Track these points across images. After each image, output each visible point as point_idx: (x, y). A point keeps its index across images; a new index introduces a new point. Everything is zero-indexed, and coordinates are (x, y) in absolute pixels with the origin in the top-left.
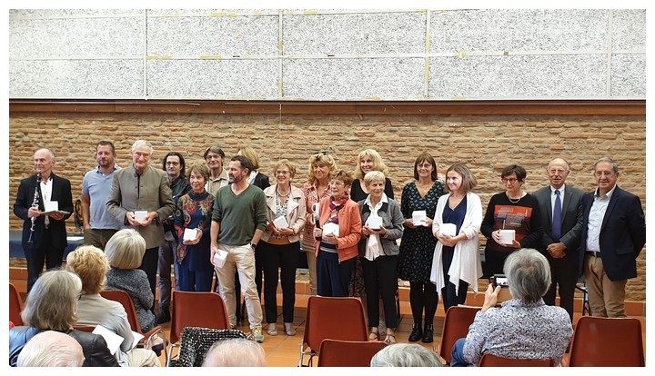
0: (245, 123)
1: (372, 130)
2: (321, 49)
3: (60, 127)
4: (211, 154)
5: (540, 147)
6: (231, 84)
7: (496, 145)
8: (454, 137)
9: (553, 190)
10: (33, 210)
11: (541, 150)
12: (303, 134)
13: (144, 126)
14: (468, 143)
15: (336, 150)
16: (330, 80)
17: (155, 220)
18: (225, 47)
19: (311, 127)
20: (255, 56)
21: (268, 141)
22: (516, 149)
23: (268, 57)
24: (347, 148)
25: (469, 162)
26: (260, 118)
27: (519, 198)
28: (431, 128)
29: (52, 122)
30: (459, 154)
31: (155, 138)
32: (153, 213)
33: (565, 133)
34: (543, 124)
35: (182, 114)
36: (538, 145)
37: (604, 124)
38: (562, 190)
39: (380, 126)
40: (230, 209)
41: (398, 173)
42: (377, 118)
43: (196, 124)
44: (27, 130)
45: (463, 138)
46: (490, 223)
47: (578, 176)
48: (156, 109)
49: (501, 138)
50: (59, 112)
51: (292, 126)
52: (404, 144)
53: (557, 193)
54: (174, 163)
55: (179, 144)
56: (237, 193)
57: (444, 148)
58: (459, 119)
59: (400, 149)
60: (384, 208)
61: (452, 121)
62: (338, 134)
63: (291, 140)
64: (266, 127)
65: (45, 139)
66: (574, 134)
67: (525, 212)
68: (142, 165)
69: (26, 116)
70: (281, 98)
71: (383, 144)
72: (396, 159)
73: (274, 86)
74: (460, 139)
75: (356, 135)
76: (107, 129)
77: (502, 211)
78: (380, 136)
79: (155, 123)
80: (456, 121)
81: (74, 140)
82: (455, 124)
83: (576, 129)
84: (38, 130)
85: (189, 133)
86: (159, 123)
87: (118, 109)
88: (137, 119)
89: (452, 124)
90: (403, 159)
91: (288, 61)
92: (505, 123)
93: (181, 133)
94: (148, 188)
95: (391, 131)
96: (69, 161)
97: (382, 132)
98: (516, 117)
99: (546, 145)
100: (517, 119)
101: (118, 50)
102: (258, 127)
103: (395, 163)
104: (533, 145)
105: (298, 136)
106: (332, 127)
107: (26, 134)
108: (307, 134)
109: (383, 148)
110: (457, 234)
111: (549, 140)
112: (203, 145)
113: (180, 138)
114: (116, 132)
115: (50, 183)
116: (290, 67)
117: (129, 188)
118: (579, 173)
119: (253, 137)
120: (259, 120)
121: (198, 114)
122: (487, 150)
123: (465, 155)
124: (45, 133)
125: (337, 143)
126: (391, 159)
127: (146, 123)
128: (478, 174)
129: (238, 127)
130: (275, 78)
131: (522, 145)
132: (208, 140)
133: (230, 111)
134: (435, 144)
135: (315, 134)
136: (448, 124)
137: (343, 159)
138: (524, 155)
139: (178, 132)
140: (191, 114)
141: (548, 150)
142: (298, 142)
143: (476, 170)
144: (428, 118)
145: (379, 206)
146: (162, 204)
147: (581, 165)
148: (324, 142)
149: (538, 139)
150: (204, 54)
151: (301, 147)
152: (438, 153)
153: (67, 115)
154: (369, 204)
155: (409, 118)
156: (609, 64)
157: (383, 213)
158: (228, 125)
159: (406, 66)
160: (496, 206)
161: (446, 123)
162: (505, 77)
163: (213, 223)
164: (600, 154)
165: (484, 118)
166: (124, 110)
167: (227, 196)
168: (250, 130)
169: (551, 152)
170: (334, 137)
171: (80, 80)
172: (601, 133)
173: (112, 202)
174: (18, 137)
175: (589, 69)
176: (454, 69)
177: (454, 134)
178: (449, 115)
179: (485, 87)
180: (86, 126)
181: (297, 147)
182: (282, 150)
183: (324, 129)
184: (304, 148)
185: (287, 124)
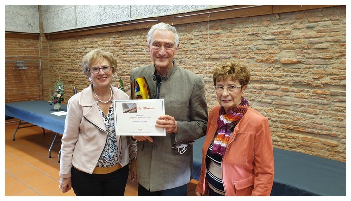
0: (187, 31)
1: (288, 28)
3: (98, 43)
12: (227, 37)
13: (133, 39)
15: (254, 49)
19: (233, 31)
21: (201, 45)
24: (264, 47)
26: (196, 26)
29: (95, 40)
31: (138, 47)
39: (297, 24)
41: (314, 71)
44: (86, 46)
51: (219, 31)
52: (322, 40)
59: (317, 46)
62: (256, 35)
63: (219, 42)
64: (200, 33)
68: (164, 63)
70: (209, 7)
71: (299, 41)
72: (312, 56)
75: (272, 34)
76: (116, 42)
78: (296, 34)
84: (90, 45)
86: (140, 37)
90: (321, 55)
95: (308, 28)
97: (299, 29)
102: (195, 34)
103: (311, 61)
105: (223, 39)
106: (251, 28)
108: (230, 37)
109: (298, 45)
114: (120, 44)
119: (192, 42)
120: (195, 28)
125: (255, 43)
126: (307, 56)
127: (133, 37)
129: (183, 35)
133: (177, 23)
135: (236, 36)
137: (260, 57)
142: (223, 44)
148: (244, 42)
151: (225, 48)
153: (100, 36)
166: (122, 30)
168: (190, 36)
170: (253, 37)
174: (83, 50)
180: (108, 42)
181: (222, 48)
182: (211, 52)
183: (244, 31)
184: (228, 48)
185: (215, 30)
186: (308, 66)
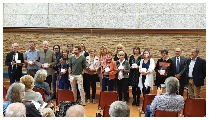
0: (80, 35)
1: (121, 38)
2: (105, 12)
3: (21, 36)
4: (69, 45)
5: (174, 44)
6: (76, 23)
7: (160, 43)
8: (147, 41)
9: (177, 58)
10: (12, 63)
11: (175, 45)
12: (99, 39)
14: (151, 43)
15: (109, 44)
16: (108, 22)
17: (51, 66)
18: (74, 11)
19: (101, 37)
20: (83, 14)
21: (87, 41)
22: (166, 44)
23: (88, 14)
24: (113, 44)
25: (152, 48)
26: (85, 34)
27: (166, 60)
28: (140, 37)
29: (18, 35)
30: (148, 46)
31: (51, 40)
32: (50, 64)
33: (182, 39)
34: (175, 37)
35: (60, 32)
36: (173, 43)
37: (194, 37)
38: (179, 58)
39: (123, 37)
40: (75, 63)
41: (129, 52)
42: (122, 34)
43: (65, 36)
44: (10, 37)
45: (150, 41)
46: (157, 68)
47: (186, 53)
48: (52, 31)
49: (162, 41)
50: (20, 31)
51: (95, 37)
52: (131, 42)
53: (178, 58)
54: (57, 48)
55: (59, 42)
56: (77, 58)
57: (144, 44)
58: (149, 35)
59: (129, 44)
60: (124, 63)
61: (146, 35)
62: (110, 39)
63: (95, 41)
64: (87, 37)
65: (16, 40)
66: (185, 40)
67: (168, 65)
68: (46, 49)
69: (10, 33)
70: (92, 28)
71: (124, 42)
72: (128, 47)
73: (89, 24)
74: (149, 41)
75: (116, 39)
76: (36, 37)
77: (161, 64)
78: (123, 40)
79: (51, 35)
80: (148, 35)
81: (25, 40)
82: (147, 36)
83: (185, 38)
84: (14, 37)
85: (62, 38)
86: (53, 35)
87: (39, 31)
88: (45, 34)
89: (146, 36)
90: (130, 47)
91: (94, 16)
92: (163, 36)
93: (60, 38)
94: (48, 56)
95: (127, 38)
96: (23, 47)
97: (124, 39)
98: (167, 34)
99: (176, 43)
100: (167, 35)
101: (39, 11)
102: (84, 37)
103: (128, 49)
104: (172, 43)
105: (97, 40)
106: (108, 37)
107: (10, 38)
108: (100, 39)
109: (124, 44)
110: (147, 72)
111: (177, 42)
112: (67, 42)
113: (59, 40)
114: (39, 38)
115: (17, 54)
116: (95, 18)
117: (42, 56)
118: (186, 52)
119: (83, 40)
121: (65, 32)
122: (157, 45)
123: (150, 46)
124: (16, 38)
125: (110, 42)
127: (48, 35)
128: (154, 52)
129: (78, 37)
130: (90, 21)
131: (168, 43)
132: (68, 41)
133: (75, 31)
134: (141, 43)
135: (102, 39)
136: (145, 36)
137: (111, 47)
138: (169, 46)
139: (58, 38)
140: (63, 32)
141: (177, 45)
142: (97, 42)
143: (154, 51)
144: (139, 34)
145: (123, 62)
146: (53, 61)
147: (187, 50)
148: (106, 42)
149: (173, 41)
150: (67, 13)
152: (142, 46)
153: (23, 32)
154: (120, 62)
155: (133, 34)
156: (196, 17)
157: (124, 65)
158: (75, 36)
159: (132, 18)
160: (159, 63)
161: (144, 36)
162: (163, 21)
163: (69, 68)
164: (193, 46)
165: (156, 34)
166: (41, 31)
167: (74, 59)
168: (82, 38)
169: (178, 45)
171: (27, 21)
172: (193, 40)
173: (37, 61)
174: (7, 39)
175: (190, 19)
176: (147, 19)
177: (147, 40)
178: (145, 33)
179: (157, 24)
180: (29, 36)
181: (97, 43)
182: (92, 44)
183: (105, 38)
184: (99, 43)
185: (93, 36)
186: (127, 51)
